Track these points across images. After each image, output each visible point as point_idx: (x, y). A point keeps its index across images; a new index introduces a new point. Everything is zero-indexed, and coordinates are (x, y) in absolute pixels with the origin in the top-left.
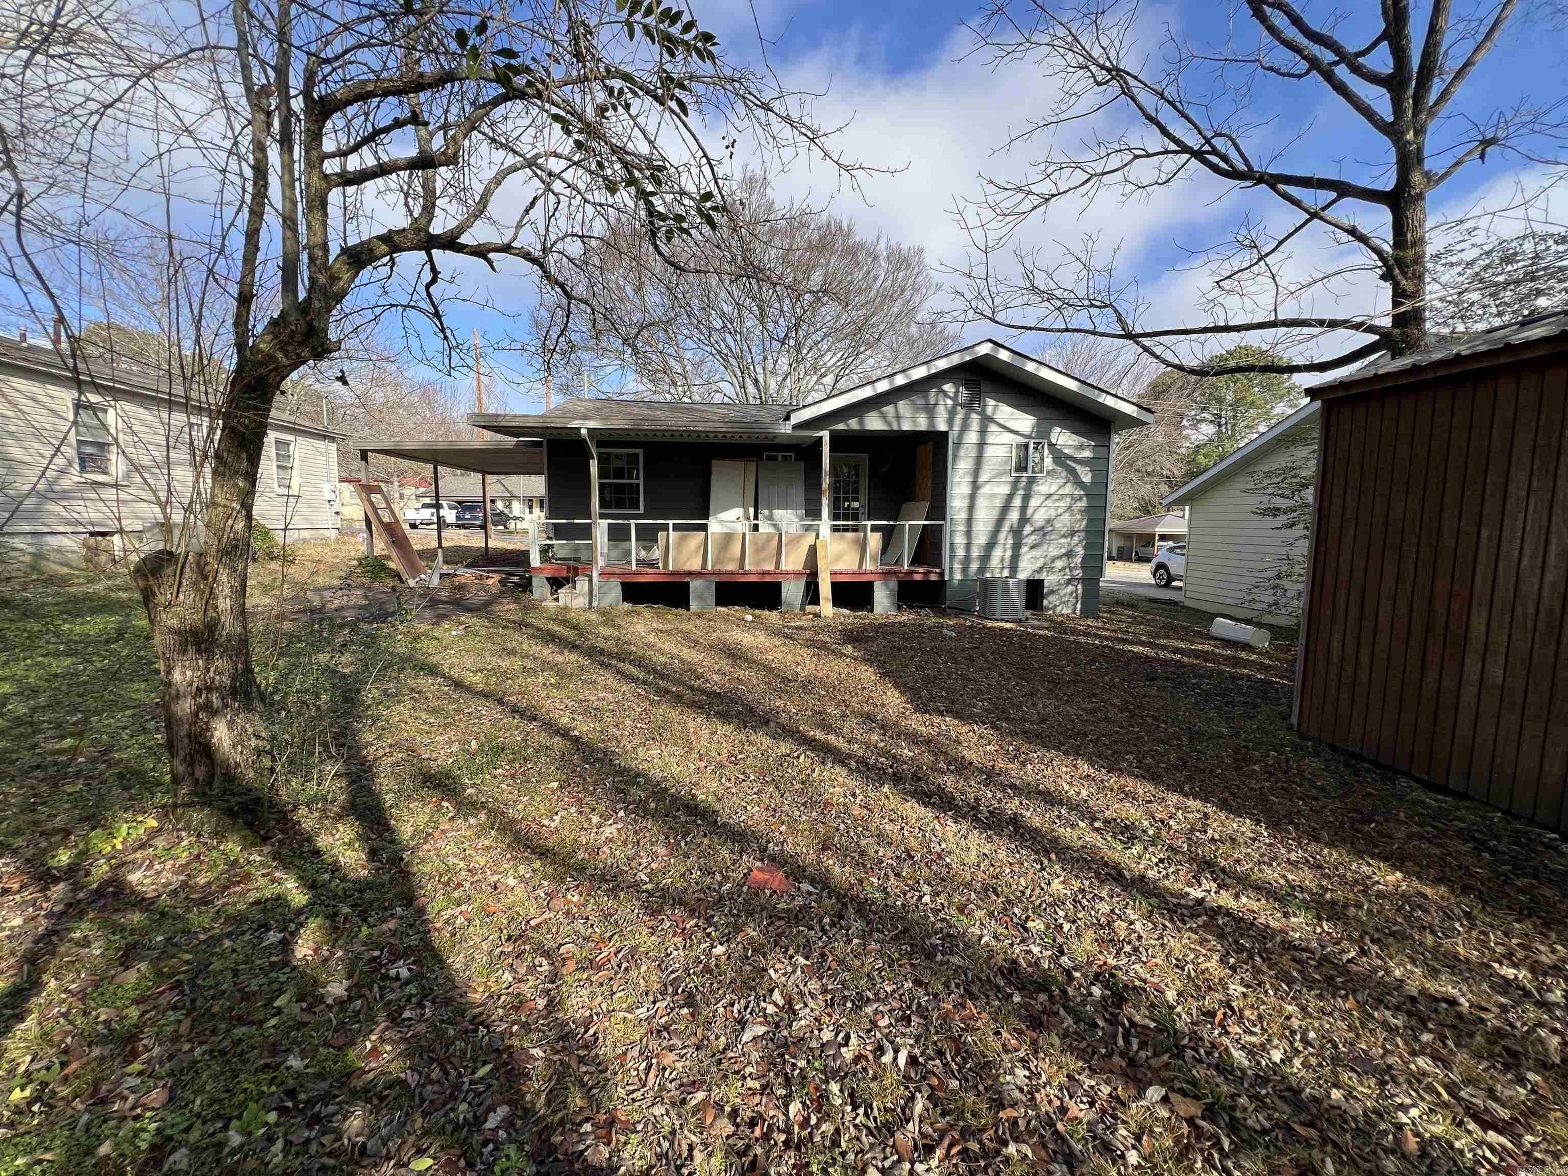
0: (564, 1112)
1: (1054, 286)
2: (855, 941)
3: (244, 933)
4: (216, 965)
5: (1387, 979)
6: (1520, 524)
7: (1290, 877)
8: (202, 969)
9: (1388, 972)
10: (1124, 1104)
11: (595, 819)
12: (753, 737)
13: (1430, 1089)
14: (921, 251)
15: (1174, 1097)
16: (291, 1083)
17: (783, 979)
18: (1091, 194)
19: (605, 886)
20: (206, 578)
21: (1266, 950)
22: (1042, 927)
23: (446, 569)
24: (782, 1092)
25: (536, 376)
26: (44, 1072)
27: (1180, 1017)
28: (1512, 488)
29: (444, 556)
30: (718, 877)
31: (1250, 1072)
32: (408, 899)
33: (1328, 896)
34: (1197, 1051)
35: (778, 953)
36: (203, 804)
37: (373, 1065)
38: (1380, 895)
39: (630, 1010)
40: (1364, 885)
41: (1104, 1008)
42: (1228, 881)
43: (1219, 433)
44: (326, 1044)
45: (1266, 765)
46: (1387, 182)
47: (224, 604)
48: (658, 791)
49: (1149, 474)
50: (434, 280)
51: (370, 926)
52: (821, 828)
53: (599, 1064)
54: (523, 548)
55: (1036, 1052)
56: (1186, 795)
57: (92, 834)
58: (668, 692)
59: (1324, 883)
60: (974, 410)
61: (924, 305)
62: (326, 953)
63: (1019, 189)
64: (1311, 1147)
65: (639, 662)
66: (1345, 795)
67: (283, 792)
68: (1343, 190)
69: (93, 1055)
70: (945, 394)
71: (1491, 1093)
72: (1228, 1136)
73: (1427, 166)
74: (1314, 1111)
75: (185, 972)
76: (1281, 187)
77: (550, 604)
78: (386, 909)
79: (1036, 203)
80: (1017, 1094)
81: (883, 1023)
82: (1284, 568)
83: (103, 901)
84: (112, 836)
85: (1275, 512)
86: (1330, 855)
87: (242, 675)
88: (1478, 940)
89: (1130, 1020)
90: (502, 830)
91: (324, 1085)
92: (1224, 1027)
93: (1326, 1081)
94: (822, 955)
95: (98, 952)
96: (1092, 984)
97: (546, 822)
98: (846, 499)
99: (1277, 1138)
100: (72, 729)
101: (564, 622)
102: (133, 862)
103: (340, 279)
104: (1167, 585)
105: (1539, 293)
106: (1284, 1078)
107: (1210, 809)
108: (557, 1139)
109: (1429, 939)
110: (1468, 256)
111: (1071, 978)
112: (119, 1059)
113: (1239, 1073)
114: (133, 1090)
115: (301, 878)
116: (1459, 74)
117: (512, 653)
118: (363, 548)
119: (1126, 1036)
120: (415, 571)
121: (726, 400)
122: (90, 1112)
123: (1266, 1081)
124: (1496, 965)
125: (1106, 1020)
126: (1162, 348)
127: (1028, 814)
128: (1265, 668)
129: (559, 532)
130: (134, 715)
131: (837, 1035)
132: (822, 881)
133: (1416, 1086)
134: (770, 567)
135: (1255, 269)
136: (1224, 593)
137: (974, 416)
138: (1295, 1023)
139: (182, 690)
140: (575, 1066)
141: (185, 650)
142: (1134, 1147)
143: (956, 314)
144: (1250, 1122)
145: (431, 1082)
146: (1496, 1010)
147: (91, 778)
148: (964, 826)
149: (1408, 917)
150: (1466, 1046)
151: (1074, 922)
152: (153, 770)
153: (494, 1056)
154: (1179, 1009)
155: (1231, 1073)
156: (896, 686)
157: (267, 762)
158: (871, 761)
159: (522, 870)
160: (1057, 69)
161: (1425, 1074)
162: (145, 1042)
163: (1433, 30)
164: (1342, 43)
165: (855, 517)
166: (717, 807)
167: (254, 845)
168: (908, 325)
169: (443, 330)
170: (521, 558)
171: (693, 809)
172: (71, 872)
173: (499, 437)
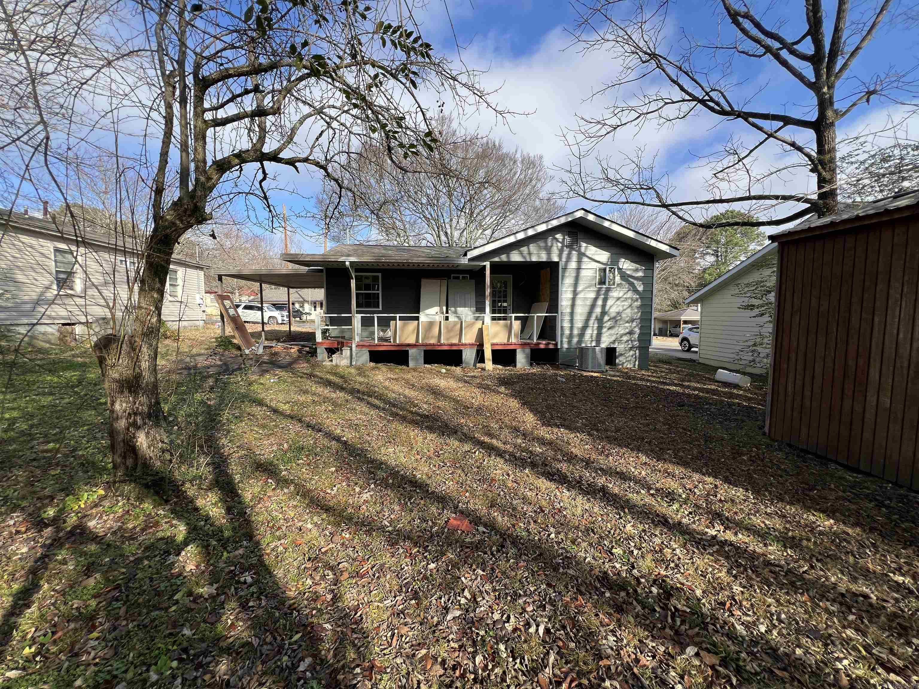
0: (344, 661)
1: (619, 177)
2: (512, 561)
3: (155, 556)
4: (140, 575)
5: (827, 583)
6: (897, 313)
7: (767, 522)
8: (131, 578)
9: (827, 579)
10: (673, 657)
11: (357, 489)
12: (448, 441)
13: (855, 648)
14: (541, 157)
15: (702, 653)
16: (185, 644)
17: (470, 583)
18: (640, 125)
19: (364, 529)
20: (134, 350)
21: (754, 566)
22: (621, 552)
23: (267, 343)
24: (471, 650)
25: (321, 232)
26: (42, 637)
27: (704, 605)
28: (892, 292)
29: (266, 336)
30: (430, 523)
31: (747, 638)
32: (250, 536)
33: (790, 534)
34: (715, 626)
35: (466, 568)
36: (131, 481)
37: (232, 633)
38: (821, 533)
39: (381, 601)
40: (812, 528)
41: (660, 601)
42: (730, 525)
43: (717, 261)
44: (205, 621)
45: (751, 456)
46: (813, 116)
47: (145, 365)
48: (394, 473)
49: (677, 285)
50: (264, 179)
51: (228, 552)
52: (490, 494)
53: (364, 633)
54: (311, 331)
55: (620, 626)
56: (704, 474)
57: (67, 499)
58: (397, 415)
59: (788, 526)
60: (574, 249)
61: (544, 188)
62: (203, 568)
63: (599, 122)
64: (785, 683)
65: (380, 397)
66: (798, 474)
67: (176, 473)
68: (787, 121)
69: (70, 628)
70: (557, 240)
71: (891, 651)
72: (735, 676)
73: (836, 106)
74: (787, 662)
75: (122, 579)
76: (751, 119)
77: (327, 363)
78: (237, 542)
79: (609, 130)
80: (609, 651)
81: (529, 609)
82: (758, 340)
83: (73, 539)
84: (78, 499)
85: (751, 307)
86: (790, 510)
87: (154, 406)
88: (880, 559)
89: (675, 607)
90: (304, 496)
91: (204, 645)
92: (731, 612)
93: (793, 644)
94: (493, 569)
95: (71, 568)
96: (652, 586)
97: (329, 491)
98: (499, 301)
99: (764, 678)
100: (54, 438)
101: (335, 374)
102: (91, 515)
103: (211, 179)
104: (689, 350)
105: (904, 179)
106: (767, 642)
107: (718, 482)
108: (341, 677)
109: (851, 559)
110: (861, 158)
111: (639, 583)
112: (85, 630)
113: (740, 639)
114: (93, 648)
115: (187, 524)
116: (853, 54)
117: (306, 392)
118: (219, 332)
119: (673, 618)
120: (249, 345)
121: (429, 244)
122: (69, 661)
123: (756, 643)
124: (891, 575)
125: (661, 607)
126: (683, 212)
127: (611, 486)
128: (749, 399)
129: (333, 322)
130: (88, 430)
131: (502, 616)
132: (491, 526)
133: (846, 646)
134: (455, 341)
135: (737, 166)
136: (722, 354)
137: (574, 252)
138: (773, 609)
139: (120, 414)
140: (350, 634)
141: (122, 392)
142: (680, 683)
143: (562, 194)
144: (748, 668)
145: (266, 644)
146: (892, 601)
147: (66, 466)
148: (573, 492)
149: (838, 546)
150: (875, 623)
151: (640, 549)
152: (102, 461)
153: (302, 628)
154: (704, 601)
155: (736, 639)
156: (531, 411)
157: (168, 456)
158: (518, 455)
159: (315, 519)
160: (619, 54)
161: (851, 639)
162: (100, 620)
163: (837, 30)
164: (783, 37)
165: (505, 312)
166: (429, 482)
167: (160, 505)
168: (534, 200)
169: (269, 207)
170: (311, 337)
171: (415, 483)
172: (55, 521)
173: (297, 266)
